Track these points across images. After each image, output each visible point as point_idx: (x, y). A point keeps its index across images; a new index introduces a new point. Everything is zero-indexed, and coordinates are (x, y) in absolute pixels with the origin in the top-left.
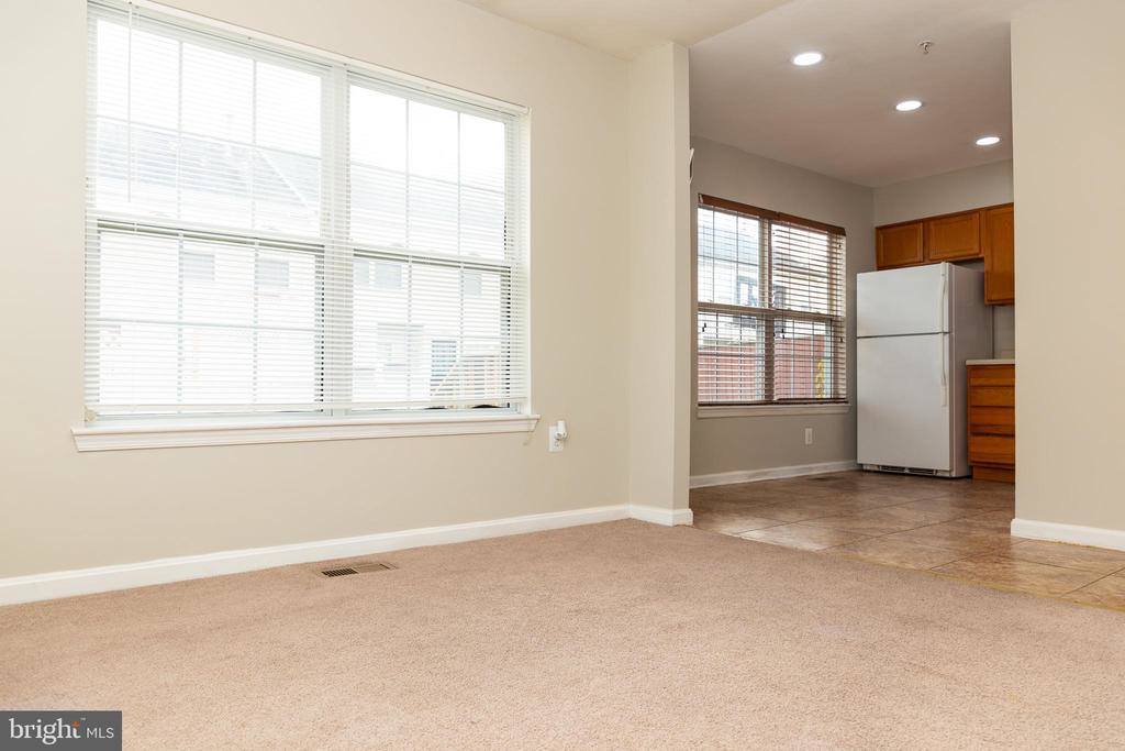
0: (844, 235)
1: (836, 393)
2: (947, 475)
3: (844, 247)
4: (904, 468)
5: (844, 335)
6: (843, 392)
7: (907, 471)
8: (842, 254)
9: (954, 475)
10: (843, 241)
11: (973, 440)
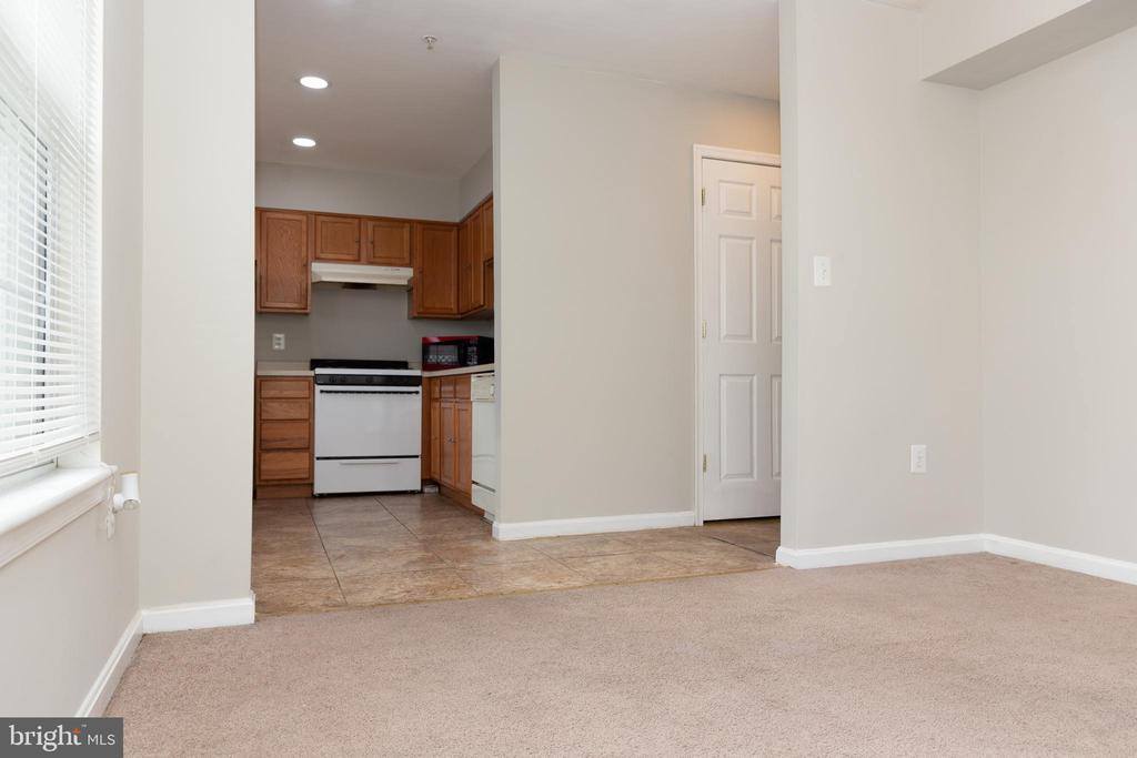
11: (266, 456)
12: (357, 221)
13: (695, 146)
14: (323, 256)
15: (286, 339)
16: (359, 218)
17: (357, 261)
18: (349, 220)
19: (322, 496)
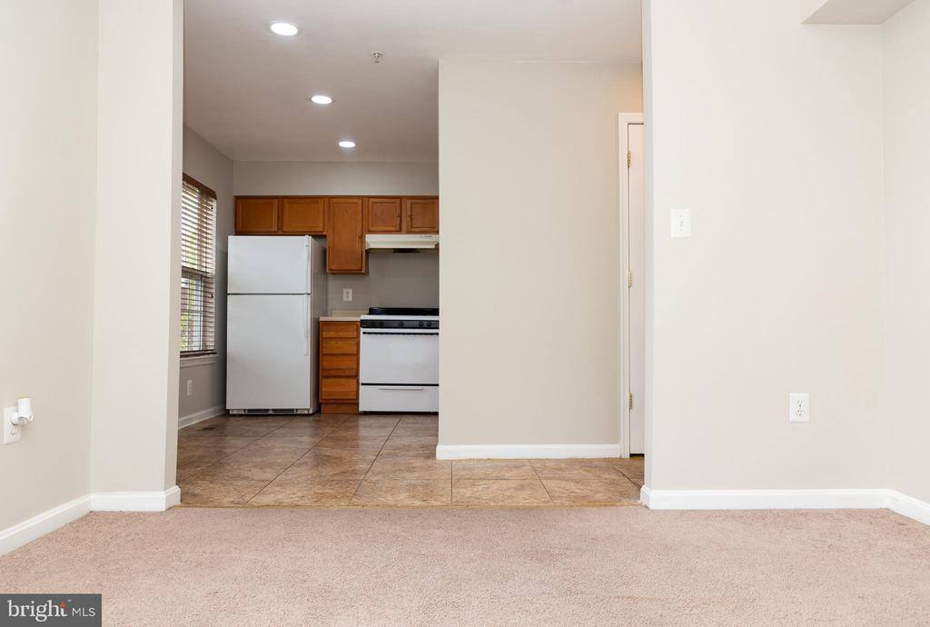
0: (216, 198)
1: (205, 345)
2: (306, 412)
3: (214, 210)
4: (268, 410)
5: (213, 291)
6: (211, 344)
7: (271, 412)
8: (213, 216)
9: (311, 412)
10: (214, 204)
11: (324, 381)
12: (398, 201)
13: (620, 114)
14: (372, 229)
15: (353, 293)
16: (400, 198)
17: (399, 231)
18: (393, 200)
19: (366, 413)
